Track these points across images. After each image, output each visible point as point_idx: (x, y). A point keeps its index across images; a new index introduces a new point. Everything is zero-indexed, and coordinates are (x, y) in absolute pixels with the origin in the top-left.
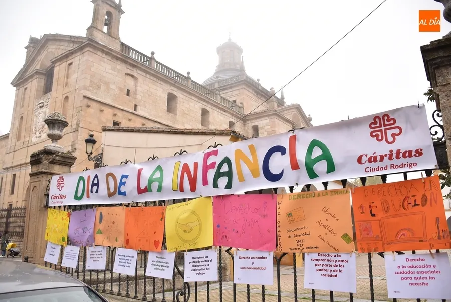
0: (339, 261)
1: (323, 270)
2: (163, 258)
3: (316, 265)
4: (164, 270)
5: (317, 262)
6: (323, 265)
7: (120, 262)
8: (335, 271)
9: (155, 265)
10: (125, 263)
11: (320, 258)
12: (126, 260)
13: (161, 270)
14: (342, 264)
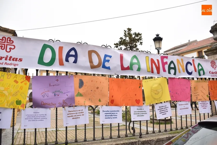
0: (206, 103)
1: (203, 107)
2: (142, 109)
3: (201, 105)
4: (143, 116)
5: (201, 104)
6: (203, 105)
7: (106, 116)
8: (206, 107)
9: (136, 114)
10: (112, 116)
11: (202, 103)
12: (112, 113)
13: (141, 116)
14: (207, 104)
